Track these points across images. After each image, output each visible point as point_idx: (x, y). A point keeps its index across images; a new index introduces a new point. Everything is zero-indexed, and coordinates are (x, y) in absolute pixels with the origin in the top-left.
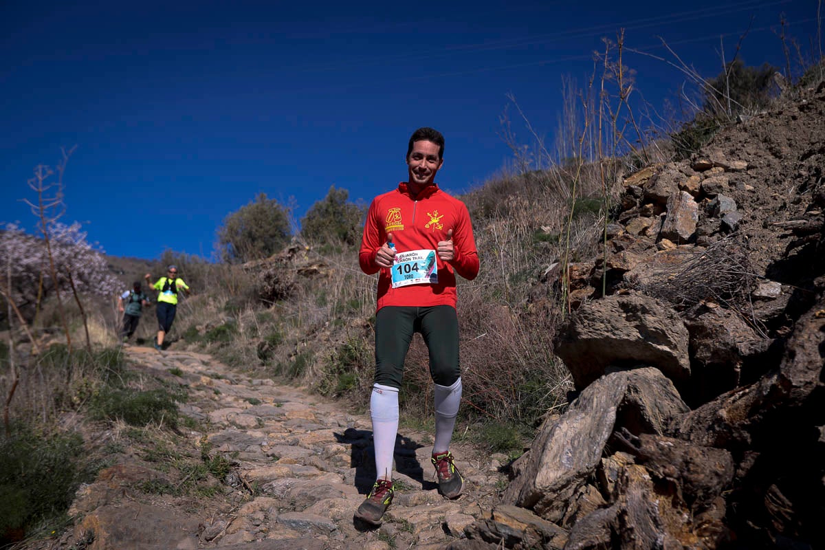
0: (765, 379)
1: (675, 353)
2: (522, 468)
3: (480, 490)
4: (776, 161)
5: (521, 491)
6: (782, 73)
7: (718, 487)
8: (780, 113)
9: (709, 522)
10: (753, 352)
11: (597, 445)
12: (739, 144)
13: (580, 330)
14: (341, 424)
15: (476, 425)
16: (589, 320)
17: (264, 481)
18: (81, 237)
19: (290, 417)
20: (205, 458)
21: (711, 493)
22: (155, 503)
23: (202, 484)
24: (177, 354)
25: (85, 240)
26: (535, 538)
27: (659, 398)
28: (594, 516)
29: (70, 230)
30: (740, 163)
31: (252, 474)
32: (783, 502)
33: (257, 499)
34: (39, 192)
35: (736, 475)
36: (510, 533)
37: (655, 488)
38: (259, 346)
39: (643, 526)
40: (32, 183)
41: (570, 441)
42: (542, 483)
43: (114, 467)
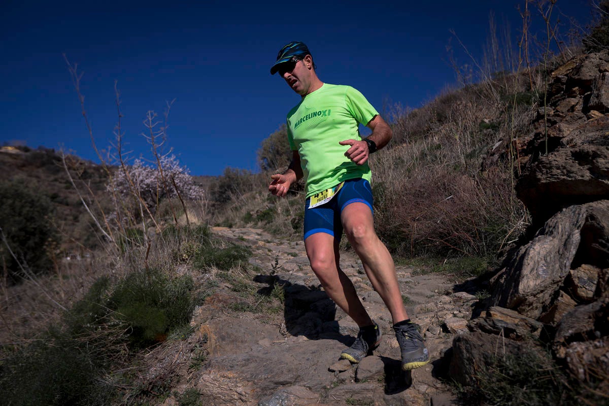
11: (566, 259)
13: (539, 177)
15: (451, 260)
16: (547, 168)
18: (176, 163)
22: (242, 318)
24: (241, 230)
26: (526, 329)
29: (169, 159)
33: (307, 314)
34: (151, 128)
36: (505, 326)
38: (292, 221)
40: (146, 123)
41: (543, 258)
42: (524, 290)
43: (214, 295)
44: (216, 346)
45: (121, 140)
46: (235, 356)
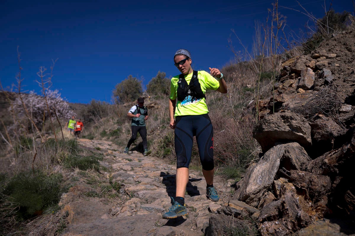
0: (345, 146)
1: (305, 136)
2: (240, 185)
3: (223, 194)
4: (349, 53)
5: (240, 194)
6: (352, 15)
7: (324, 191)
8: (351, 32)
9: (321, 206)
10: (339, 135)
11: (272, 175)
12: (333, 47)
13: (264, 127)
14: (165, 168)
15: (221, 168)
16: (268, 123)
17: (135, 192)
18: (59, 95)
19: (145, 166)
20: (111, 183)
21: (321, 194)
22: (92, 201)
23: (110, 193)
24: (98, 142)
25: (60, 96)
26: (246, 213)
27: (299, 155)
28: (271, 204)
29: (54, 92)
30: (333, 55)
31: (130, 189)
32: (353, 197)
33: (132, 199)
34: (42, 78)
35: (332, 186)
36: (236, 211)
37: (297, 192)
39: (292, 208)
40: (39, 74)
41: (260, 174)
42: (249, 191)
43: (75, 186)
44: (74, 219)
45: (20, 83)
46: (85, 225)
